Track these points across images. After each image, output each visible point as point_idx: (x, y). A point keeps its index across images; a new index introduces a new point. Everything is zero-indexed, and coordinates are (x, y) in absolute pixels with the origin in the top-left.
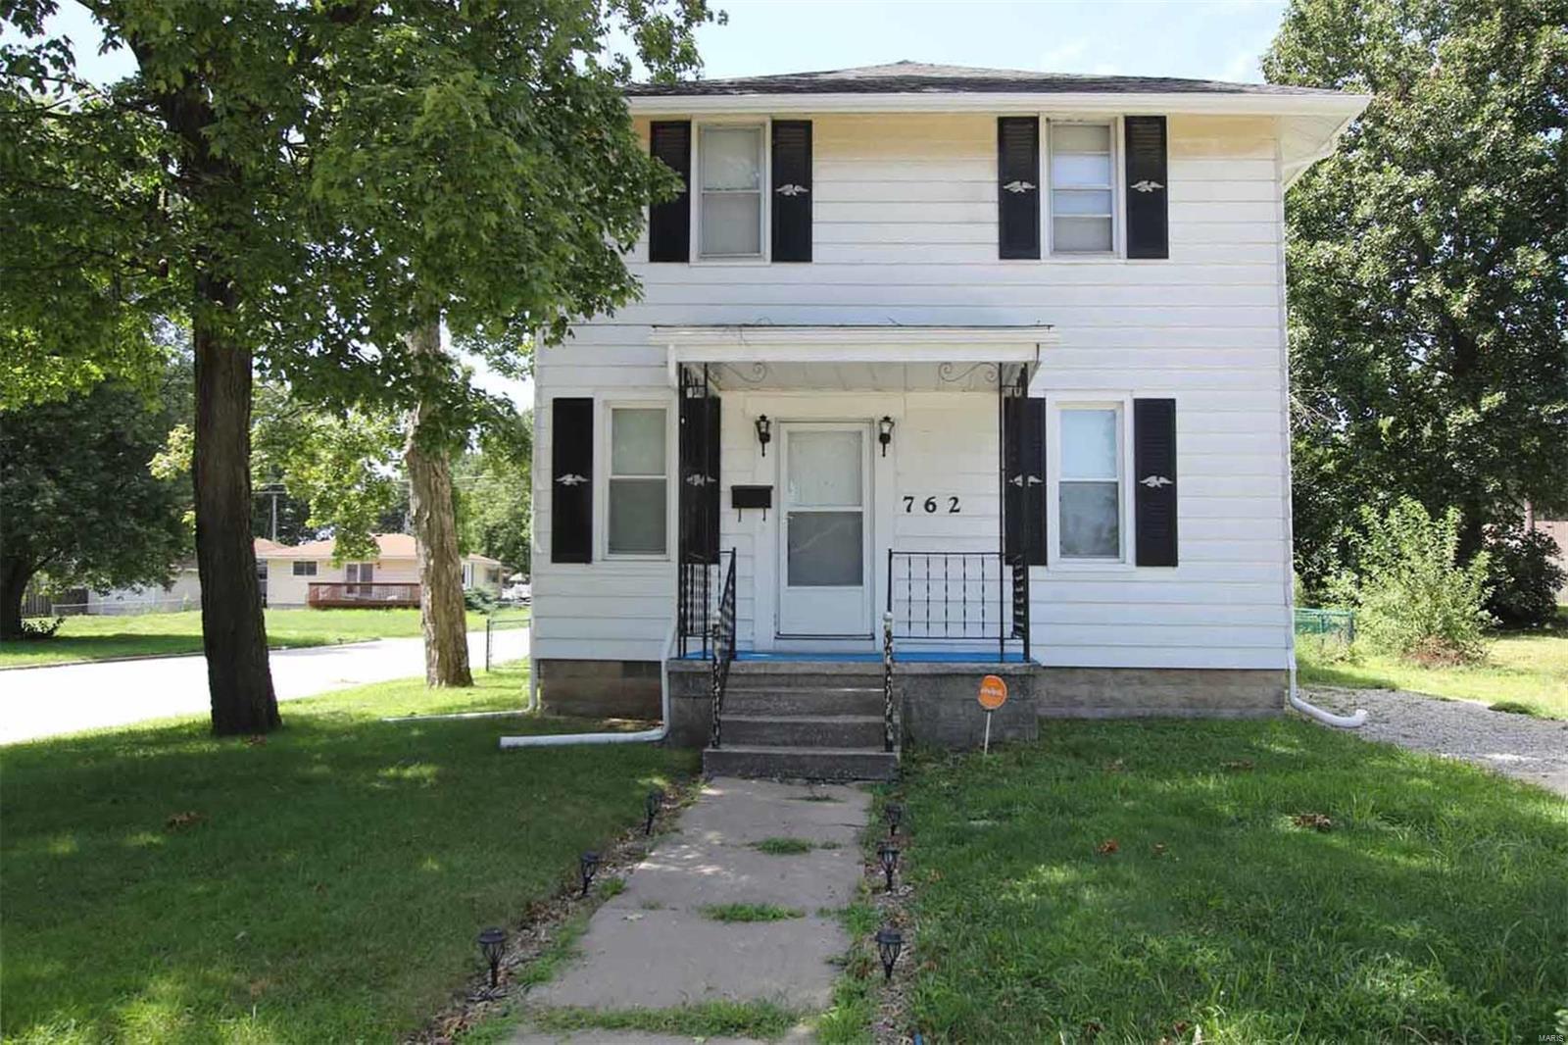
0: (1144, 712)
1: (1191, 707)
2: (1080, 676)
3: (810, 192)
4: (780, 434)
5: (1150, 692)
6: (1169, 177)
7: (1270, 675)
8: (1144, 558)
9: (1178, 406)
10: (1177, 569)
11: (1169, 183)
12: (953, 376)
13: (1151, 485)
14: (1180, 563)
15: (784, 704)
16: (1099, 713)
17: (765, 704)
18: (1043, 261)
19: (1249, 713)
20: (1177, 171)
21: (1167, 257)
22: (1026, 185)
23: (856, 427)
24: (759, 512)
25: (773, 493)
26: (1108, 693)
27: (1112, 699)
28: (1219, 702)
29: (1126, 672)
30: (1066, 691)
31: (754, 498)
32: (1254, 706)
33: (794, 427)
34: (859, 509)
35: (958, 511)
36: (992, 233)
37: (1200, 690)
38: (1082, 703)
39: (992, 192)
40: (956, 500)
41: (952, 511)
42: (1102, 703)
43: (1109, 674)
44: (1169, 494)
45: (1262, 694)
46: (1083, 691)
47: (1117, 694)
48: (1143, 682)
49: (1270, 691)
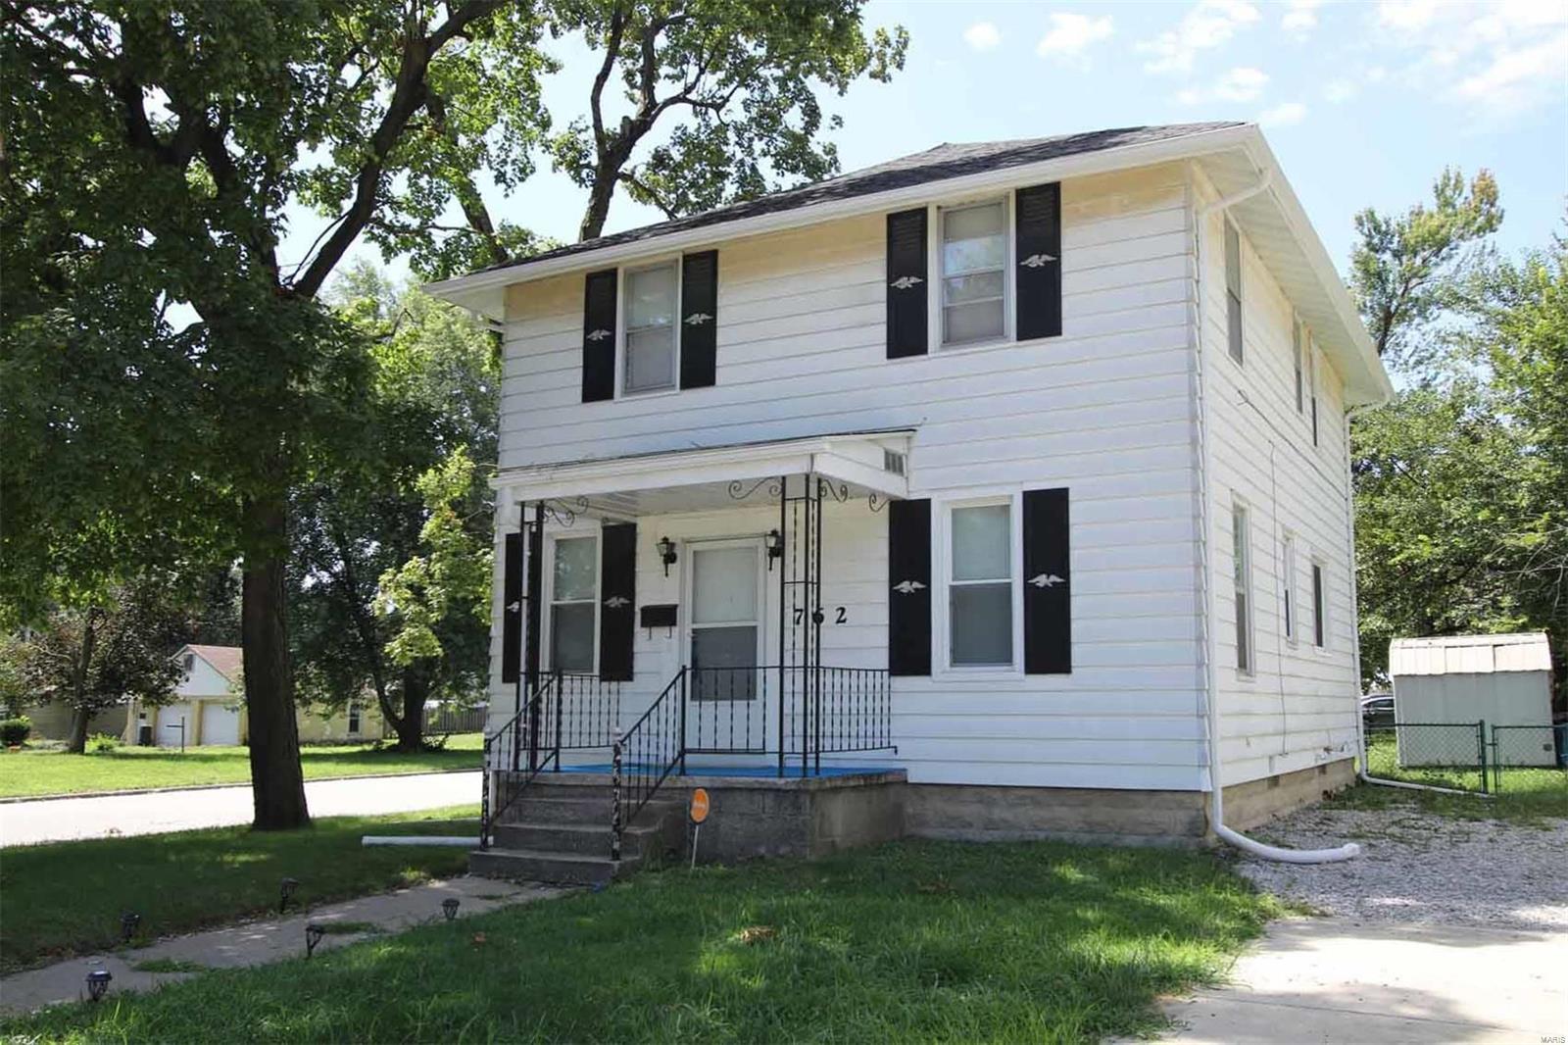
0: (1036, 836)
1: (1091, 832)
2: (967, 794)
3: (715, 319)
4: (685, 555)
5: (1044, 813)
6: (1064, 247)
7: (1178, 796)
8: (1033, 666)
9: (1072, 497)
10: (1071, 676)
11: (1063, 254)
12: (743, 492)
13: (1041, 585)
14: (1073, 670)
15: (569, 815)
16: (987, 836)
17: (555, 813)
18: (930, 355)
19: (1158, 842)
20: (1072, 238)
21: (1060, 334)
22: (913, 280)
23: (751, 542)
24: (666, 630)
25: (678, 610)
26: (998, 813)
27: (1005, 821)
28: (1121, 829)
29: (1017, 792)
30: (952, 809)
31: (663, 616)
32: (1164, 833)
33: (697, 547)
34: (753, 624)
35: (844, 621)
36: (880, 333)
37: (1100, 813)
38: (970, 825)
39: (881, 292)
40: (843, 610)
41: (838, 622)
42: (990, 825)
43: (998, 795)
44: (1062, 594)
45: (1175, 820)
46: (971, 810)
47: (1008, 815)
48: (1037, 803)
49: (1183, 816)
